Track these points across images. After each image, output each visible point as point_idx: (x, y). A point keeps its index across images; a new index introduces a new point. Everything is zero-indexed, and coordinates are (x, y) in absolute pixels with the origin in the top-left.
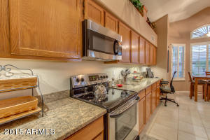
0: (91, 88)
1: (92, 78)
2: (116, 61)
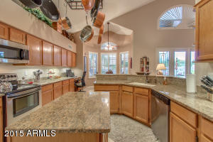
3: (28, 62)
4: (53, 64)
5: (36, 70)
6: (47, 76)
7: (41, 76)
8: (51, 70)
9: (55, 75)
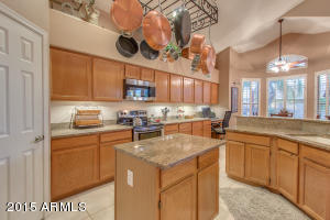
0: (131, 120)
1: (132, 113)
2: (152, 101)
3: (156, 99)
4: (183, 101)
5: (163, 108)
6: (176, 114)
7: (169, 114)
8: (180, 108)
9: (185, 114)
